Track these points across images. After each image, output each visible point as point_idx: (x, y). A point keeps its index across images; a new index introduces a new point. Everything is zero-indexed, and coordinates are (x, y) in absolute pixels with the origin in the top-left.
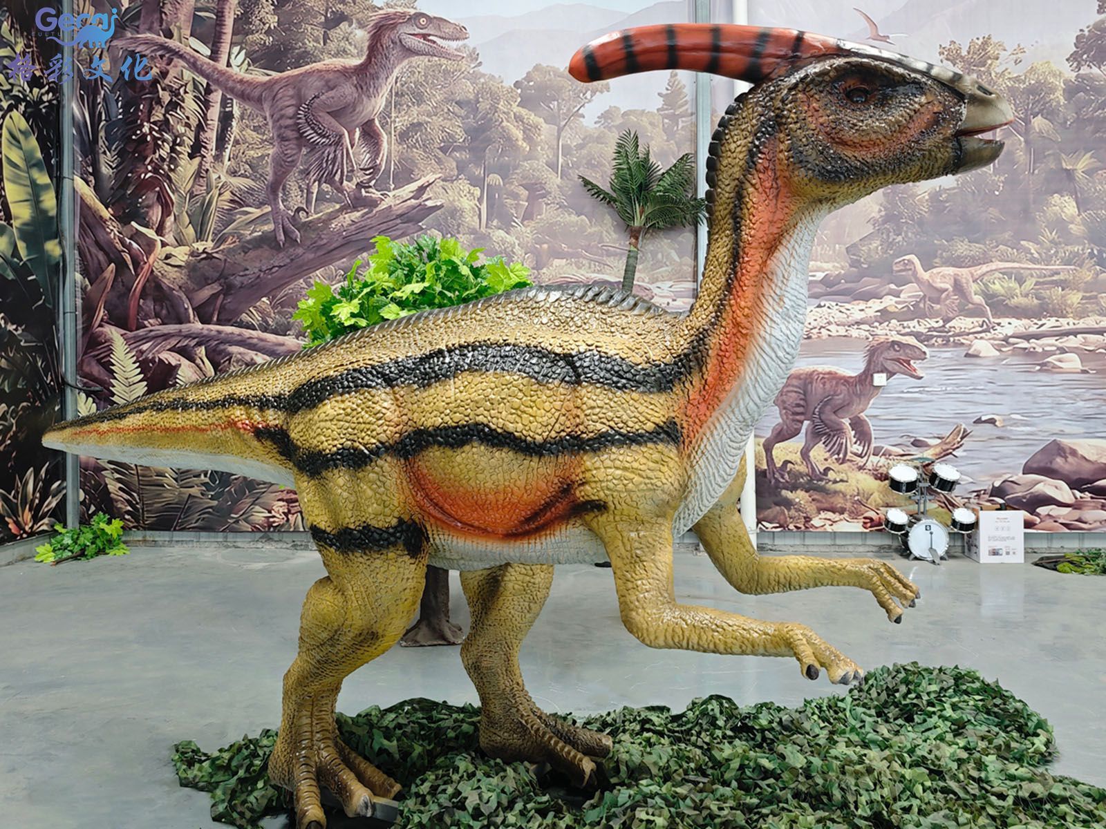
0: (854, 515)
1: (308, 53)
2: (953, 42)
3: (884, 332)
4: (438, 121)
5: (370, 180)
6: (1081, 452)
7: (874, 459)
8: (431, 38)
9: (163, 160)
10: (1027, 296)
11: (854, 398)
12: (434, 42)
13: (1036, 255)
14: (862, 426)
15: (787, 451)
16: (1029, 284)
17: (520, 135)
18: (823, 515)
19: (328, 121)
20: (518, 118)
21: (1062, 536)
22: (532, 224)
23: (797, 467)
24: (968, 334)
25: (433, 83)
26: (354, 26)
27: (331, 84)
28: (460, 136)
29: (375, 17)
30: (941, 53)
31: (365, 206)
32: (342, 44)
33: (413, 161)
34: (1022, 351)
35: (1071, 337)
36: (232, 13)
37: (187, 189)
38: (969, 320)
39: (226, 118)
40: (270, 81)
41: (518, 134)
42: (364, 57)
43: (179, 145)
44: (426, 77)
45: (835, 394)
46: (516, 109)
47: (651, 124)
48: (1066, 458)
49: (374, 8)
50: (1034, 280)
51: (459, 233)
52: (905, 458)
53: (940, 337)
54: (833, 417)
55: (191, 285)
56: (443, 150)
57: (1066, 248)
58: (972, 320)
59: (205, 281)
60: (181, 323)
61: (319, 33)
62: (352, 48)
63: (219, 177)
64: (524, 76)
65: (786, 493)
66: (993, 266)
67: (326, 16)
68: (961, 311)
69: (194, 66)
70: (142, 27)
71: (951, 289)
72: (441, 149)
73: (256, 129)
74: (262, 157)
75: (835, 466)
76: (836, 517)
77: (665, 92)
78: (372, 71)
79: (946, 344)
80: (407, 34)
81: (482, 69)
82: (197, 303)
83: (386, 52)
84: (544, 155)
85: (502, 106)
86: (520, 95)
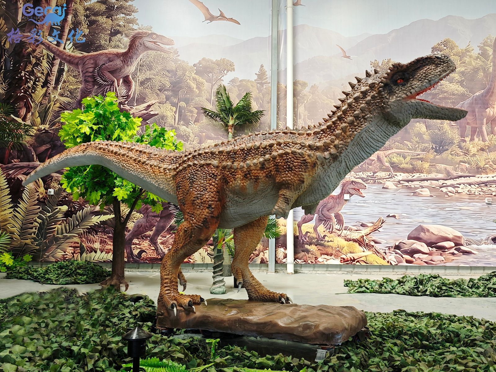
0: (337, 256)
1: (101, 46)
2: (376, 60)
3: (348, 177)
4: (158, 78)
5: (125, 101)
6: (431, 230)
7: (345, 232)
8: (157, 43)
9: (29, 87)
10: (407, 163)
11: (336, 205)
12: (159, 45)
13: (410, 147)
14: (340, 217)
15: (307, 227)
16: (408, 159)
17: (195, 86)
18: (323, 256)
19: (108, 75)
20: (194, 79)
21: (424, 267)
22: (199, 124)
23: (312, 235)
24: (384, 179)
25: (157, 62)
26: (123, 36)
27: (110, 59)
28: (168, 85)
29: (133, 33)
30: (371, 64)
32: (117, 43)
33: (146, 94)
34: (406, 187)
35: (426, 181)
36: (68, 27)
37: (39, 101)
38: (384, 173)
39: (61, 71)
40: (83, 56)
41: (194, 86)
42: (127, 49)
43: (38, 82)
44: (154, 59)
45: (328, 203)
46: (193, 75)
47: (252, 86)
48: (425, 233)
49: (133, 29)
50: (410, 157)
51: (165, 126)
52: (358, 231)
53: (372, 179)
54: (327, 213)
55: (36, 144)
57: (422, 144)
58: (385, 173)
59: (42, 143)
60: (30, 162)
61: (107, 38)
62: (122, 45)
63: (55, 97)
64: (198, 62)
65: (307, 246)
66: (393, 151)
67: (111, 31)
68: (380, 169)
69: (48, 48)
70: (26, 31)
71: (376, 160)
72: (159, 90)
73: (74, 77)
74: (76, 89)
75: (328, 235)
76: (328, 257)
77: (258, 73)
78: (130, 55)
79: (375, 183)
80: (146, 41)
81: (179, 58)
82: (38, 153)
83: (137, 47)
84: (205, 95)
85: (187, 73)
86: (196, 70)
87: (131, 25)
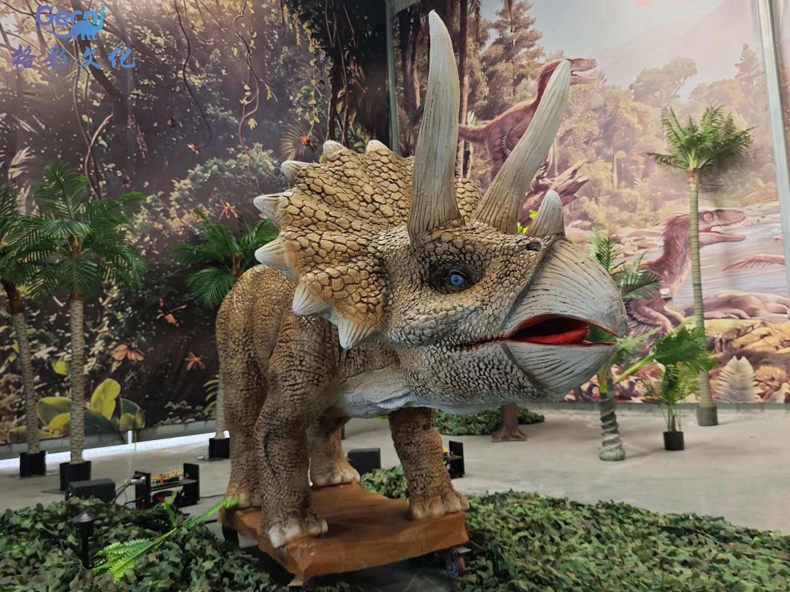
1: (506, 104)
4: (582, 124)
5: (544, 173)
8: (574, 73)
12: (576, 75)
17: (636, 120)
20: (634, 109)
22: (648, 179)
27: (518, 119)
28: (597, 131)
29: (540, 70)
31: (541, 190)
33: (568, 155)
36: (467, 93)
39: (467, 155)
40: (487, 126)
41: (633, 120)
42: (536, 98)
46: (632, 103)
47: (732, 88)
49: (539, 65)
51: (599, 195)
56: (586, 143)
61: (511, 90)
64: (635, 79)
67: (514, 79)
72: (584, 143)
73: (482, 158)
74: (486, 173)
81: (607, 84)
84: (654, 130)
85: (622, 105)
86: (634, 94)
87: (536, 60)
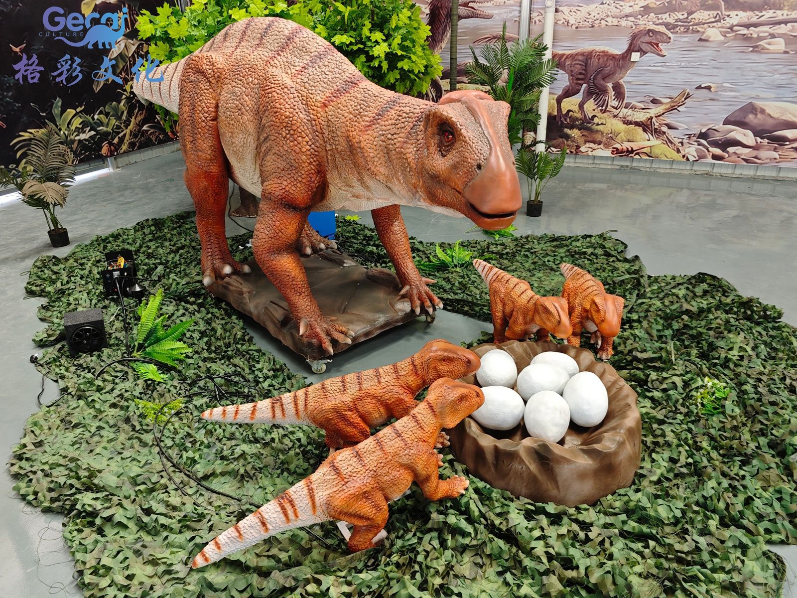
0: (607, 145)
3: (644, 22)
6: (768, 111)
11: (618, 69)
14: (620, 89)
15: (571, 104)
18: (588, 145)
21: (743, 167)
23: (575, 114)
24: (704, 24)
34: (741, 36)
35: (783, 25)
38: (707, 13)
45: (606, 66)
52: (645, 110)
53: (683, 26)
54: (602, 82)
65: (567, 131)
68: (702, 7)
75: (599, 115)
76: (595, 146)
79: (687, 31)
